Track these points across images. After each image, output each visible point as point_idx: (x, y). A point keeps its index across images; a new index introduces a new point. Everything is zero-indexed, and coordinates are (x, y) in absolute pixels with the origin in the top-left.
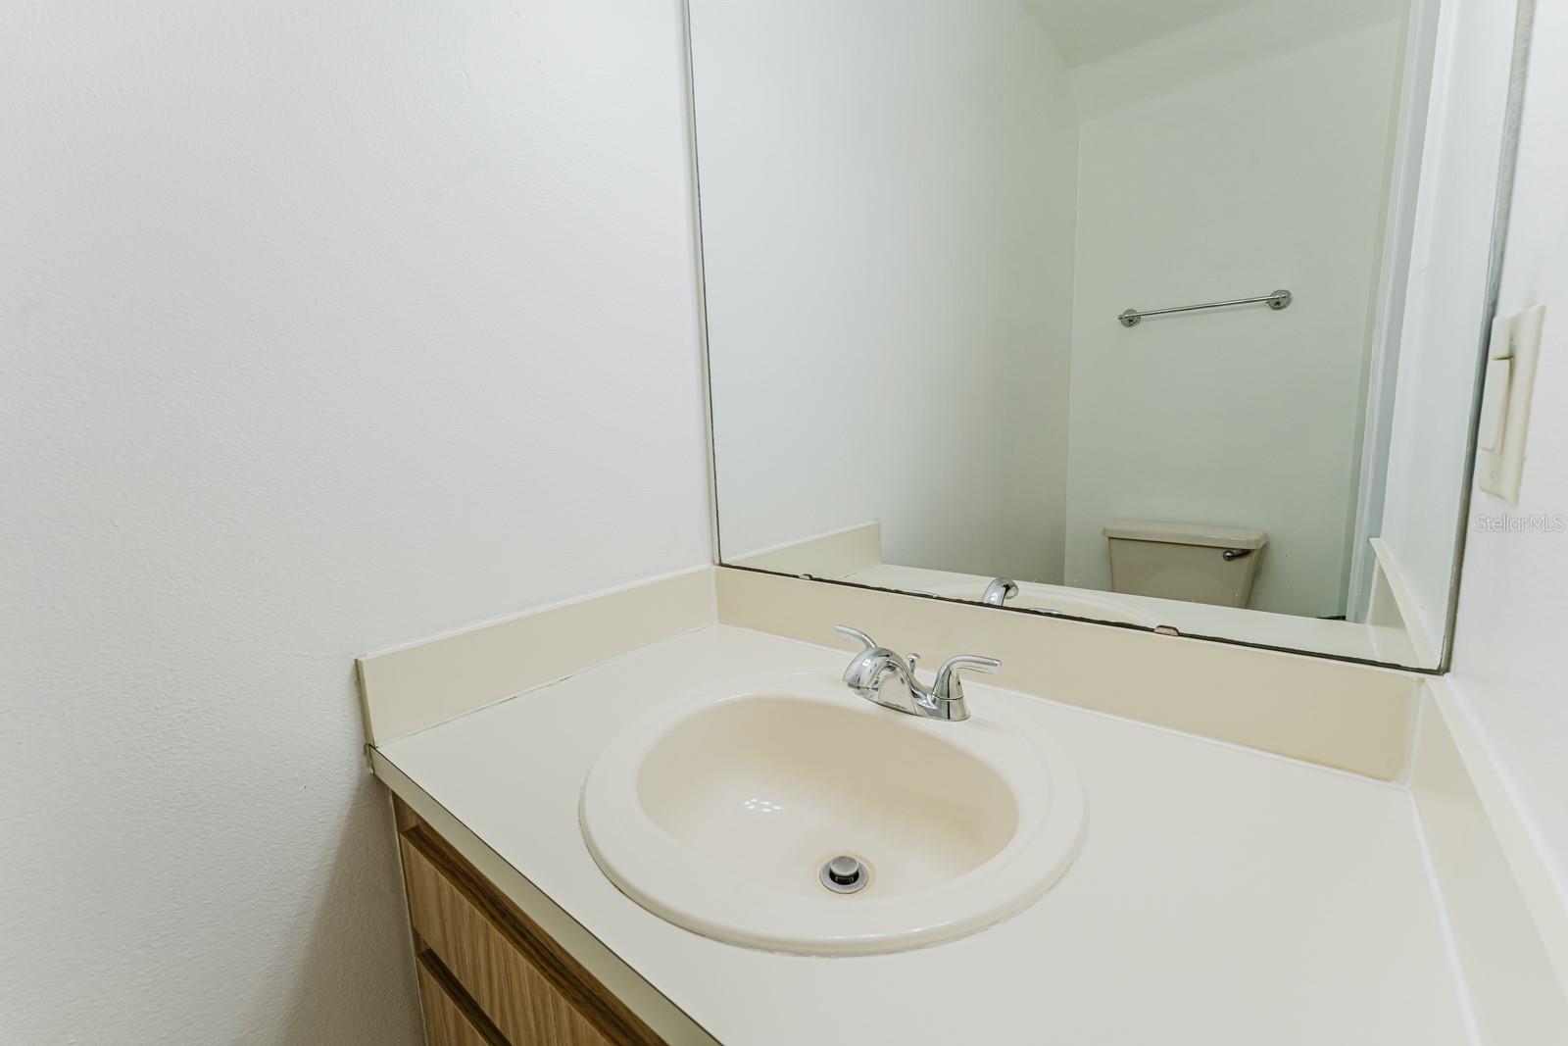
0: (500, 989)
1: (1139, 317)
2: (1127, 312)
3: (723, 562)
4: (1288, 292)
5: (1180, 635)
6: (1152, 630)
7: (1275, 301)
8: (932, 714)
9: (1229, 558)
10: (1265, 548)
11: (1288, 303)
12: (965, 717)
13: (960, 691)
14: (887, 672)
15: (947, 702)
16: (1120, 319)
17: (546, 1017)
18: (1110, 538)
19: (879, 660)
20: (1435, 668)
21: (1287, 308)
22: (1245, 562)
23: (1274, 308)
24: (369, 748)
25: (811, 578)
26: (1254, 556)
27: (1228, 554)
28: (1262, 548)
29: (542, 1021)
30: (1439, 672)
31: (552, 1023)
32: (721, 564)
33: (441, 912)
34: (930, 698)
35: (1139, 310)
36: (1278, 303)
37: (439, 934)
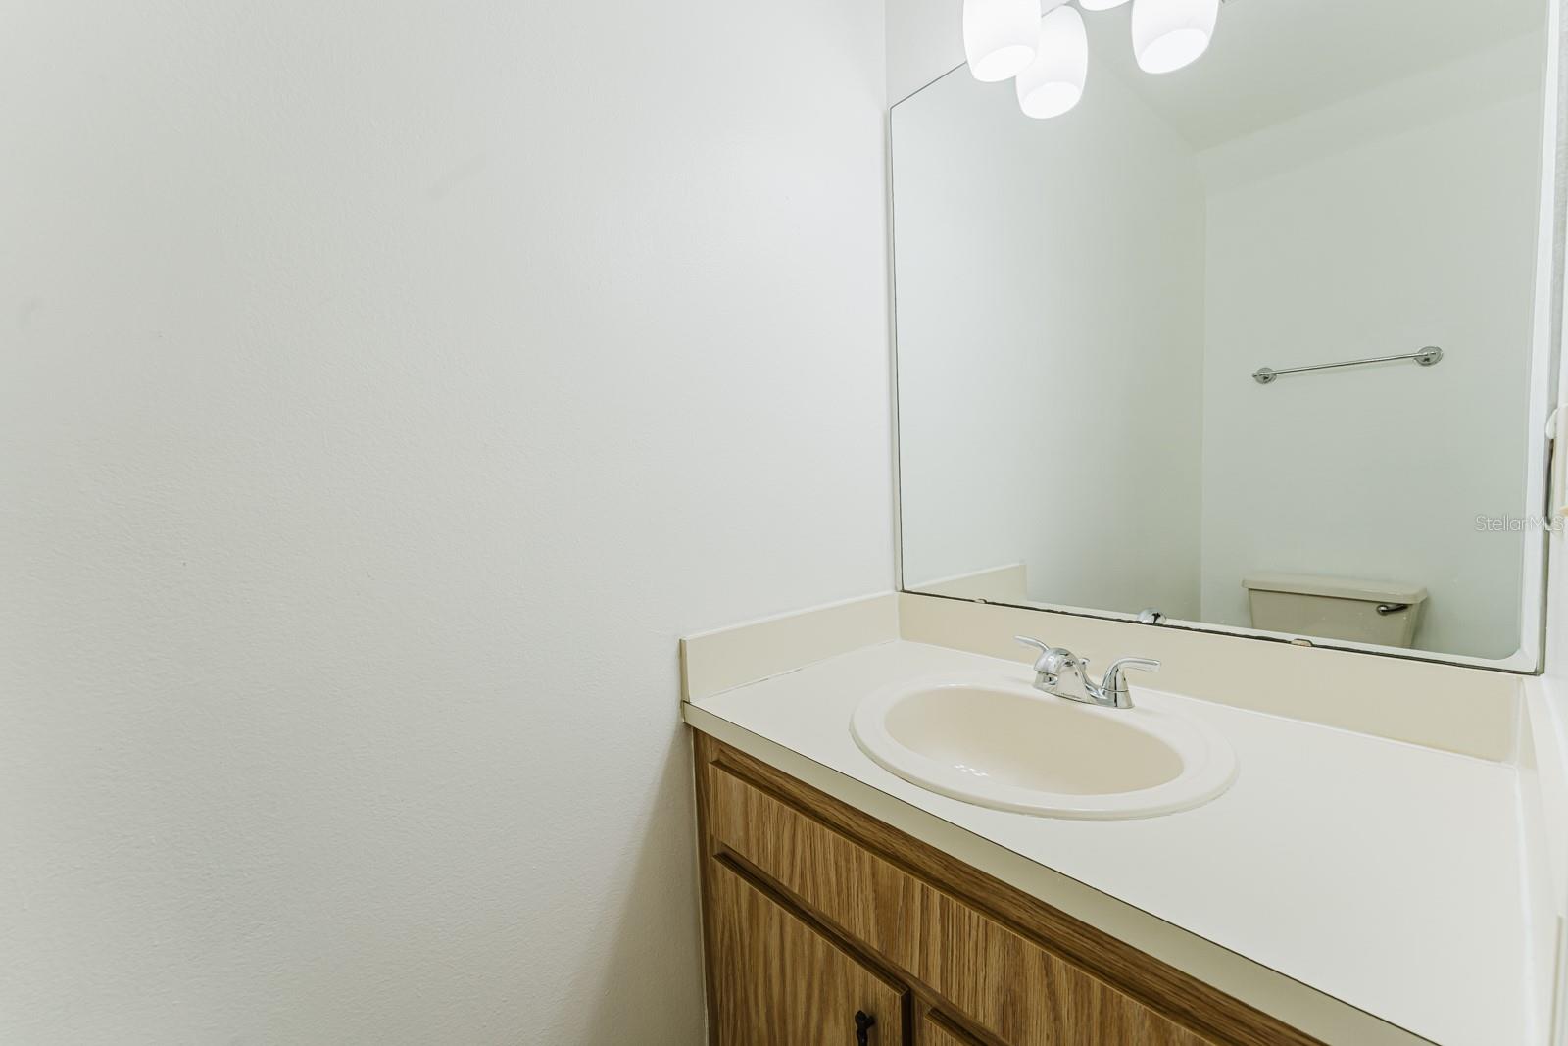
0: (803, 860)
1: (1275, 374)
2: (1262, 370)
3: (905, 589)
4: (1439, 349)
5: (1313, 646)
6: (1289, 643)
7: (1423, 358)
8: (1100, 702)
9: (1384, 612)
10: (1424, 604)
11: (1439, 359)
12: (1130, 706)
13: (1126, 686)
14: (1065, 667)
15: (1114, 693)
16: (1255, 376)
17: (848, 870)
18: (1250, 589)
19: (1060, 657)
20: (1533, 670)
21: (1438, 364)
22: (1403, 616)
23: (1423, 364)
24: (684, 702)
25: (986, 602)
26: (1412, 611)
27: (1383, 608)
28: (1422, 602)
29: (844, 875)
30: (1534, 674)
31: (854, 875)
32: (904, 591)
33: (746, 814)
34: (1100, 692)
35: (1275, 369)
36: (1428, 359)
37: (741, 834)
